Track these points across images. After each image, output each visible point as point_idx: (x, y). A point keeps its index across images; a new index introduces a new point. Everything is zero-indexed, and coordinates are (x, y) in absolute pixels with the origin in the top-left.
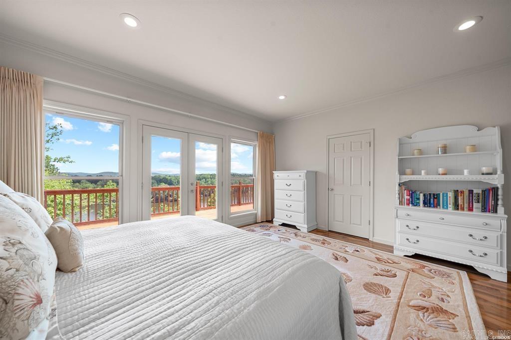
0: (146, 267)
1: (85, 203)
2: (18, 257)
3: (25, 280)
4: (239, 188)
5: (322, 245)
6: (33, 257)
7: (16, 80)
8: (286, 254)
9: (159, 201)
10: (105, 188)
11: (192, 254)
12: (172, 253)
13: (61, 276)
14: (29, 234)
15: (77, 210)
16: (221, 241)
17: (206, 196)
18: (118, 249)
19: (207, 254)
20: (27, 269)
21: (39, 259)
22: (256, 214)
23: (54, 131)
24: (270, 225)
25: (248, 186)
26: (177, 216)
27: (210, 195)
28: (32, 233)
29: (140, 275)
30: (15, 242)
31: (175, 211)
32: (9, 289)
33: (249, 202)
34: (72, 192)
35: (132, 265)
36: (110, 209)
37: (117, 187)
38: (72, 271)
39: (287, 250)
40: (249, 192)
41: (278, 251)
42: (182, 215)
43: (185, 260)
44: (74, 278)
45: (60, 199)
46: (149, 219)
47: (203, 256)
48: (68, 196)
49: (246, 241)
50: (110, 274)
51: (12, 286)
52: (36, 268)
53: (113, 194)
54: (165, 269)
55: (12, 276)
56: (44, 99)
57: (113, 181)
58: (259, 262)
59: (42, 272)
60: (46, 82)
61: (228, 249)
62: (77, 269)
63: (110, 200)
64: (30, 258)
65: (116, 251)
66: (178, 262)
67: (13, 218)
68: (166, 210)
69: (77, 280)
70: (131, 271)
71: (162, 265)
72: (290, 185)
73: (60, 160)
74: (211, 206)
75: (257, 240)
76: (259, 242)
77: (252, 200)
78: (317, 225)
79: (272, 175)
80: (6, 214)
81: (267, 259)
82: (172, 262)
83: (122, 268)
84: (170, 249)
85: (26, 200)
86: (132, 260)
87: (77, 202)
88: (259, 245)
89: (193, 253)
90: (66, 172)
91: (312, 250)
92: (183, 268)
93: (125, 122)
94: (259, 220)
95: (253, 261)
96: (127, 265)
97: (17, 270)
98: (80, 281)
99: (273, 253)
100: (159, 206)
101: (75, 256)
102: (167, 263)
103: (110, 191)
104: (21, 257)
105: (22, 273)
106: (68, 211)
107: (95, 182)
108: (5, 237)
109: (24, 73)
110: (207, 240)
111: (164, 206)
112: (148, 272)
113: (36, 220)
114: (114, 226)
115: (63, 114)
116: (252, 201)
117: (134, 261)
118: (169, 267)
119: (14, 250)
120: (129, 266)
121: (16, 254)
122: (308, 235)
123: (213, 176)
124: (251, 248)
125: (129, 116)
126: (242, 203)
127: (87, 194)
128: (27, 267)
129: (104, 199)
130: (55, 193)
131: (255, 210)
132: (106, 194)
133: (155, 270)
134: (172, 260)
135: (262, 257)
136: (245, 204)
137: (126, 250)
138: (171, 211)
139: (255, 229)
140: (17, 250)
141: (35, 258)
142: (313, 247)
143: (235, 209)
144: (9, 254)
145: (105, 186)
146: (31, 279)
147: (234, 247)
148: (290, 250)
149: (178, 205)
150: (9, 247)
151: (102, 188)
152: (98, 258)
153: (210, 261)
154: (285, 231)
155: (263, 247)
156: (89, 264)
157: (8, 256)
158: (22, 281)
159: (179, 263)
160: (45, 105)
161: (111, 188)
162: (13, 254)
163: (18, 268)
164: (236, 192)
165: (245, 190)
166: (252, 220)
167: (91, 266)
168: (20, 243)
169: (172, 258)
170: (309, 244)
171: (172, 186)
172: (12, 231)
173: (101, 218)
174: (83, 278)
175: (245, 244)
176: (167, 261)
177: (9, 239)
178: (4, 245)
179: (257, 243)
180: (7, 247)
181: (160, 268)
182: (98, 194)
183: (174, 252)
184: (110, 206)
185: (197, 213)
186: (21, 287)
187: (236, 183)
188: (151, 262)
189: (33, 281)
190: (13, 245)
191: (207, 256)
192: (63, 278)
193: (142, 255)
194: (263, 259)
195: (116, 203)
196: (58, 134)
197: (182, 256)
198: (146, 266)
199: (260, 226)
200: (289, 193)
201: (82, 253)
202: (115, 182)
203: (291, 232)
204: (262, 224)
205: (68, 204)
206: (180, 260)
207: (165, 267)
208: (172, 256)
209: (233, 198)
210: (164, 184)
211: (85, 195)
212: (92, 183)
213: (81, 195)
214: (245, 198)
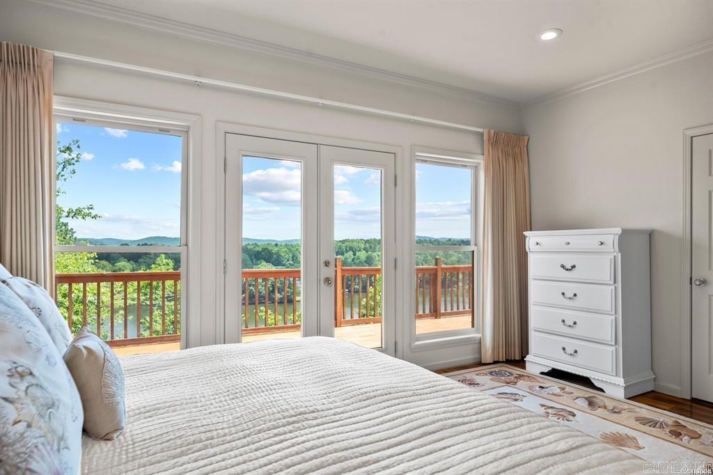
0: (240, 445)
1: (119, 302)
2: (28, 400)
3: (40, 447)
4: (434, 274)
5: (673, 439)
6: (51, 403)
7: (12, 62)
8: (568, 451)
9: (257, 302)
10: (154, 271)
11: (333, 428)
12: (290, 420)
13: (90, 446)
14: (42, 358)
15: (105, 315)
16: (397, 401)
17: (357, 292)
18: (184, 401)
19: (367, 431)
20: (43, 425)
21: (58, 407)
22: (480, 343)
23: (66, 156)
24: (517, 371)
25: (458, 269)
26: (295, 337)
27: (365, 290)
28: (48, 357)
29: (230, 461)
30: (23, 371)
31: (289, 324)
32: (19, 460)
33: (461, 309)
34: (98, 279)
35: (212, 438)
36: (163, 316)
37: (174, 269)
38: (106, 438)
39: (570, 442)
40: (460, 284)
41: (545, 440)
42: (306, 335)
43: (319, 438)
44: (111, 452)
45: (76, 291)
46: (239, 341)
47: (358, 433)
48: (92, 286)
49: (459, 407)
50: (173, 452)
51: (23, 455)
52: (55, 424)
53: (169, 283)
54: (278, 454)
55: (22, 434)
56: (54, 94)
57: (168, 255)
58: (495, 464)
59: (63, 435)
60: (56, 61)
61: (415, 424)
62: (115, 435)
63: (163, 297)
64: (47, 405)
65: (182, 404)
66: (304, 442)
67: (19, 325)
68: (270, 321)
69: (116, 458)
70: (211, 451)
71: (271, 445)
72: (574, 267)
73: (77, 213)
74: (368, 316)
75: (487, 407)
76: (493, 413)
77: (467, 306)
78: (655, 379)
79: (521, 241)
80: (9, 317)
81: (517, 458)
82: (294, 441)
83: (194, 442)
84: (287, 410)
85: (32, 292)
86: (212, 427)
87: (106, 298)
88: (492, 421)
89: (335, 424)
90: (86, 237)
91: (640, 448)
92: (316, 457)
93: (191, 129)
94: (488, 356)
95: (481, 460)
96: (203, 436)
97: (29, 426)
98: (121, 459)
99: (532, 444)
100: (256, 313)
101: (112, 409)
102: (281, 441)
103: (163, 277)
104: (34, 400)
105: (35, 432)
106: (91, 317)
107: (134, 258)
108: (9, 361)
109: (23, 47)
110: (367, 398)
111: (266, 312)
112: (245, 457)
113: (49, 331)
114: (171, 351)
115: (83, 121)
116: (467, 309)
117: (216, 430)
118: (287, 451)
119: (23, 386)
120: (207, 440)
121: (26, 394)
122: (626, 406)
123: (371, 245)
124: (474, 425)
125: (200, 115)
126: (443, 311)
127: (121, 283)
128: (42, 420)
129: (151, 294)
130: (70, 279)
131: (477, 331)
132: (154, 283)
133: (258, 453)
134: (292, 435)
135: (503, 452)
136: (450, 314)
137: (199, 404)
138: (281, 324)
139: (478, 379)
140: (27, 387)
141: (53, 405)
142: (643, 440)
143: (425, 326)
144: (16, 393)
145: (153, 266)
146: (49, 444)
147: (431, 418)
148: (578, 441)
149: (294, 312)
150: (16, 380)
151: (148, 271)
152: (150, 417)
153: (377, 448)
154: (558, 391)
155: (504, 426)
156: (136, 428)
157: (16, 397)
158: (36, 447)
159: (308, 445)
160: (58, 106)
161: (164, 271)
162: (22, 394)
163: (30, 421)
164: (428, 282)
165: (450, 280)
166: (467, 356)
167: (139, 432)
168: (31, 374)
169: (291, 432)
170: (631, 433)
171: (280, 269)
172: (19, 350)
173: (146, 334)
174: (127, 454)
175: (456, 414)
176: (282, 437)
177: (15, 365)
178: (9, 376)
179: (486, 414)
180: (13, 380)
181: (268, 450)
182: (142, 283)
183: (294, 419)
184: (162, 308)
185: (337, 331)
186: (35, 460)
187: (426, 261)
188: (249, 435)
189: (52, 449)
190: (22, 376)
191: (367, 435)
192: (92, 452)
193: (230, 417)
194: (505, 457)
195: (173, 303)
196: (73, 162)
197: (312, 429)
198: (239, 443)
199: (491, 373)
200: (570, 289)
201: (122, 403)
202: (171, 259)
203: (577, 394)
204: (496, 368)
205: (89, 301)
206: (308, 436)
207: (279, 451)
208: (290, 427)
209: (420, 299)
210: (264, 263)
211: (118, 285)
212: (129, 261)
213: (112, 285)
214: (449, 299)
